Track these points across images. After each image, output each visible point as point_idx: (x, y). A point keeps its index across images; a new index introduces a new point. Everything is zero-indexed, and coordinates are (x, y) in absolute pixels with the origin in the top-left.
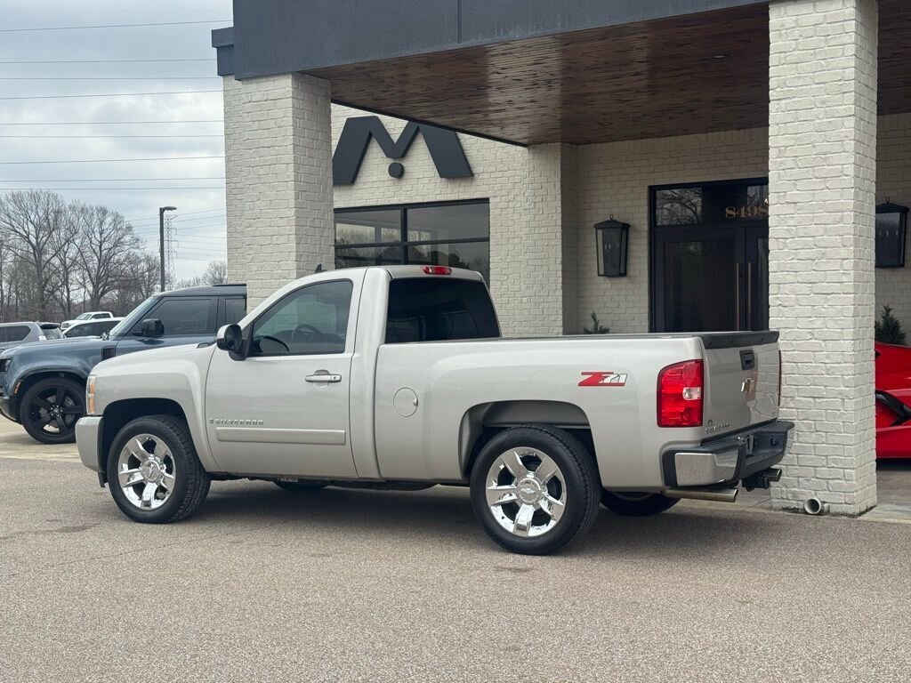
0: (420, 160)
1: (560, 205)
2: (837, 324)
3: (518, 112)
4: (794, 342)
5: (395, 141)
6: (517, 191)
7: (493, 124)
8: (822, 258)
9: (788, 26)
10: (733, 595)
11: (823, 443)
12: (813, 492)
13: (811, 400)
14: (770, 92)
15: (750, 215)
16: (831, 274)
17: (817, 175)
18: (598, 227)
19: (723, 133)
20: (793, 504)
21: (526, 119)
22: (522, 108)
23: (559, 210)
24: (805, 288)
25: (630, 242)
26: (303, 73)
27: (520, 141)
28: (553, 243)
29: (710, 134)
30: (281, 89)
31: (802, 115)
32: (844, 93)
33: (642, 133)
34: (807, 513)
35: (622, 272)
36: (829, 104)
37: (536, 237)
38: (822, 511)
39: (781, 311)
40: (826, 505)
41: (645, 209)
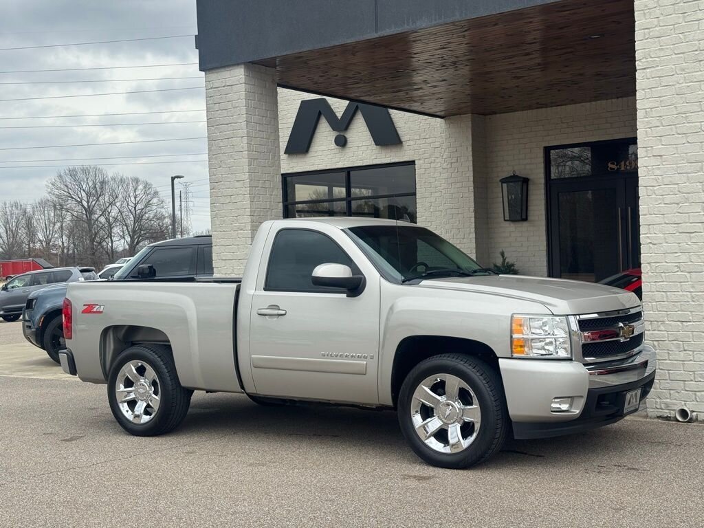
0: (359, 132)
1: (472, 164)
2: (700, 259)
3: (433, 90)
4: (663, 274)
5: (339, 118)
6: (437, 154)
7: (413, 100)
8: (686, 202)
9: (650, 6)
10: (609, 502)
11: (691, 360)
12: (683, 403)
13: (679, 323)
14: (637, 63)
15: (628, 168)
16: (694, 216)
17: (679, 132)
18: (503, 181)
19: (605, 101)
20: (666, 413)
21: (440, 96)
22: (435, 87)
23: (471, 169)
24: (671, 228)
25: (530, 192)
26: (253, 63)
27: (438, 114)
28: (467, 195)
29: (594, 103)
30: (237, 76)
31: (665, 81)
32: (700, 61)
33: (537, 103)
34: (679, 421)
35: (524, 217)
36: (687, 71)
37: (452, 192)
38: (691, 419)
39: (651, 248)
40: (694, 414)
41: (542, 165)
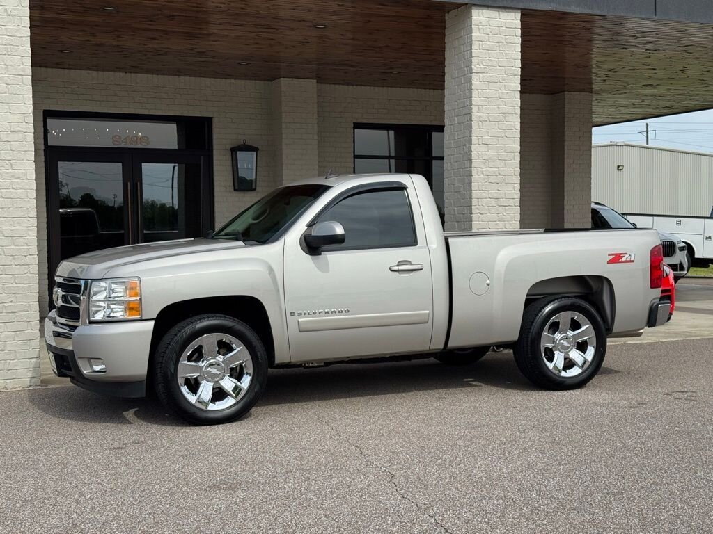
8: (504, 183)
16: (508, 193)
17: (500, 127)
31: (492, 86)
32: (515, 75)
36: (507, 81)
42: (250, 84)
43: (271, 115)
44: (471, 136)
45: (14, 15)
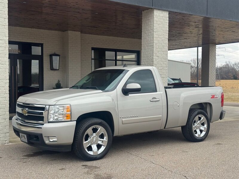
42: (57, 32)
43: (64, 43)
44: (153, 53)
45: (2, 3)
